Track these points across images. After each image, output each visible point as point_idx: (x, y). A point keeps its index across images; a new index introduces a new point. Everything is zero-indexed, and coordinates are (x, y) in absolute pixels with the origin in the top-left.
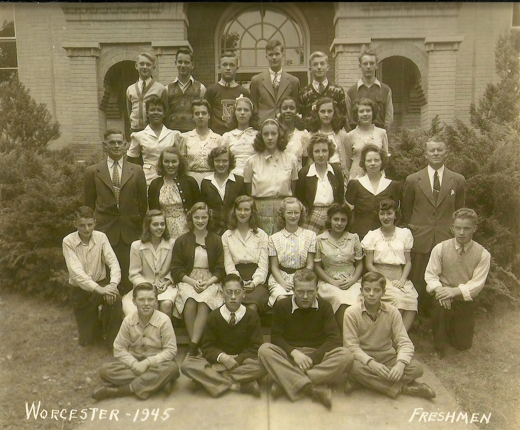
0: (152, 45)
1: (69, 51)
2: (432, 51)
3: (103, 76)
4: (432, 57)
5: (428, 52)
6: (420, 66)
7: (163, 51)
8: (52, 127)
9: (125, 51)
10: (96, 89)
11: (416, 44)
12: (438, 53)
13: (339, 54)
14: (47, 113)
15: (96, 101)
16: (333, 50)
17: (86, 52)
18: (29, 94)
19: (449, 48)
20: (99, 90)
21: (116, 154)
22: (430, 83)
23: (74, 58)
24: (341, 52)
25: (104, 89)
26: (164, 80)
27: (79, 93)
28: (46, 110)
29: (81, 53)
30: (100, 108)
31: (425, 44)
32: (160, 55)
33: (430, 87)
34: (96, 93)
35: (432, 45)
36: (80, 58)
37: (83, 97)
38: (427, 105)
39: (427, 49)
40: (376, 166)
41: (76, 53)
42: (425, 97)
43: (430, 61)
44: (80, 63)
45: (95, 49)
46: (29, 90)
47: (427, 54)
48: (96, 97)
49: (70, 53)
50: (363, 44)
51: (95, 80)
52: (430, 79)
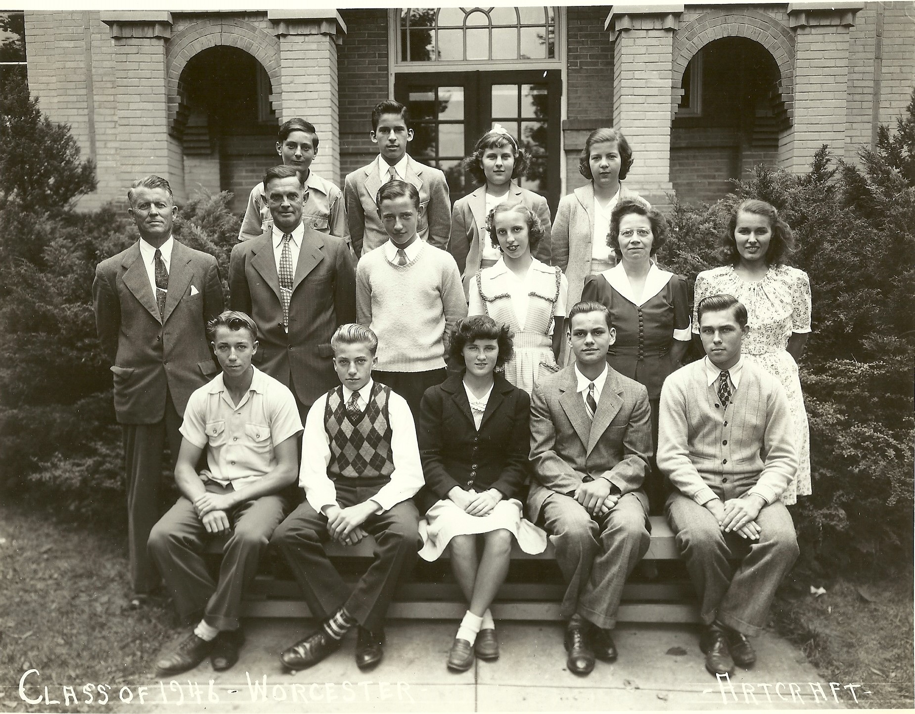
0: (269, 17)
1: (115, 27)
2: (803, 27)
3: (177, 73)
4: (801, 38)
5: (794, 29)
6: (779, 56)
7: (290, 28)
8: (80, 170)
9: (218, 29)
10: (163, 98)
11: (772, 14)
12: (813, 31)
13: (623, 34)
14: (71, 143)
15: (164, 121)
16: (612, 26)
17: (146, 29)
18: (37, 107)
19: (836, 22)
20: (170, 100)
21: (285, 219)
22: (798, 88)
23: (123, 42)
24: (627, 30)
25: (178, 99)
26: (292, 82)
27: (132, 106)
28: (70, 138)
29: (136, 32)
30: (170, 135)
31: (789, 15)
32: (284, 36)
33: (797, 96)
34: (163, 106)
35: (803, 16)
36: (133, 41)
37: (139, 113)
38: (792, 130)
39: (793, 23)
40: (641, 245)
41: (127, 32)
42: (789, 114)
43: (798, 46)
44: (134, 50)
45: (164, 24)
46: (37, 100)
47: (792, 33)
48: (164, 114)
49: (116, 31)
50: (668, 14)
51: (162, 82)
52: (798, 80)
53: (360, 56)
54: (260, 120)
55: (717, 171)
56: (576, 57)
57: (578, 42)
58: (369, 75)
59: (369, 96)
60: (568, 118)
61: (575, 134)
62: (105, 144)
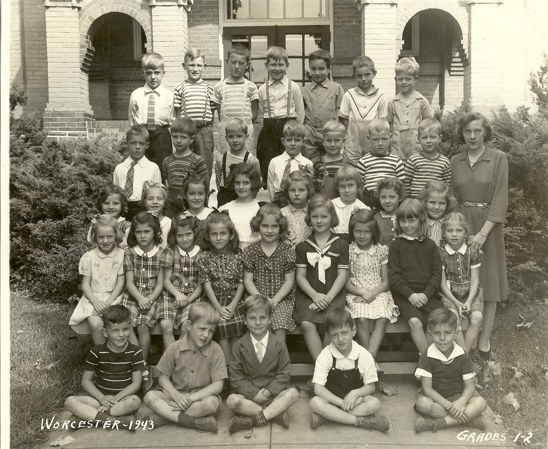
1: (46, 1)
2: (474, 4)
3: (86, 29)
5: (469, 5)
7: (158, 2)
9: (113, 1)
10: (78, 45)
13: (366, 6)
15: (78, 60)
16: (359, 1)
17: (66, 2)
19: (494, 1)
20: (81, 46)
23: (51, 9)
25: (87, 46)
26: (159, 36)
29: (60, 4)
30: (81, 69)
32: (155, 6)
34: (78, 50)
36: (58, 9)
38: (470, 66)
41: (54, 3)
42: (468, 57)
44: (58, 14)
47: (467, 7)
48: (78, 55)
49: (47, 3)
53: (200, 16)
54: (135, 57)
55: (429, 91)
56: (339, 17)
57: (340, 8)
58: (206, 28)
59: (206, 42)
60: (334, 56)
61: (339, 66)
62: (33, 73)
